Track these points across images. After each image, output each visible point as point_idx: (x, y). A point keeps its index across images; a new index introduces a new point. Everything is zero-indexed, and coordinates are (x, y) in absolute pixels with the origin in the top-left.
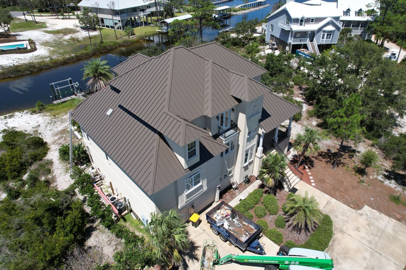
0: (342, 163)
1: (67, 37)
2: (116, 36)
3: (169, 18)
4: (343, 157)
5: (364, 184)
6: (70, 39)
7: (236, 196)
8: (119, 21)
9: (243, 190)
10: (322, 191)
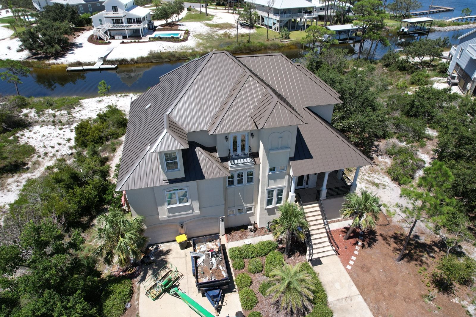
0: (421, 261)
1: (222, 32)
2: (268, 37)
3: (339, 24)
4: (431, 254)
5: (431, 303)
6: (222, 34)
7: (246, 238)
8: (278, 21)
9: (259, 236)
10: (354, 281)
